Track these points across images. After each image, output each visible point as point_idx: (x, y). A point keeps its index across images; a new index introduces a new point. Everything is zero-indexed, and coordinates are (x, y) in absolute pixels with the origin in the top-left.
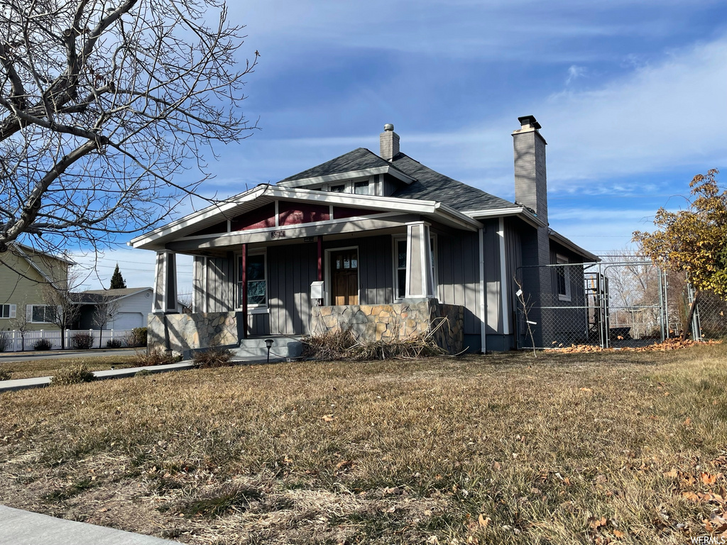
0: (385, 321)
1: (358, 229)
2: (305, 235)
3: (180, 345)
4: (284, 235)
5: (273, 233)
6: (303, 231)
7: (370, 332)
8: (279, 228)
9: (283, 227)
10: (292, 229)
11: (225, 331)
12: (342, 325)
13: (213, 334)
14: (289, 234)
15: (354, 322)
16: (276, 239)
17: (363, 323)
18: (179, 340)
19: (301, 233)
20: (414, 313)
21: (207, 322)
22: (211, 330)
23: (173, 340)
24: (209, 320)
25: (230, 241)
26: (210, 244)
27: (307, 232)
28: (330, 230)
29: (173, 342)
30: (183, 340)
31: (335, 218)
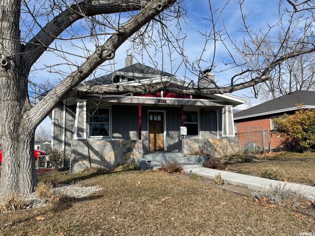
0: (220, 146)
1: (203, 105)
2: (177, 104)
3: (99, 159)
4: (166, 102)
5: (159, 101)
6: (176, 102)
7: (213, 151)
8: (163, 98)
9: (166, 98)
10: (169, 100)
11: (134, 151)
12: (199, 147)
13: (125, 153)
14: (168, 102)
15: (206, 146)
16: (161, 103)
17: (210, 147)
18: (98, 157)
19: (174, 102)
20: (233, 143)
21: (121, 146)
22: (125, 150)
23: (92, 157)
24: (124, 144)
25: (132, 101)
26: (117, 101)
27: (178, 102)
28: (190, 103)
29: (93, 158)
30: (101, 157)
31: (193, 98)
